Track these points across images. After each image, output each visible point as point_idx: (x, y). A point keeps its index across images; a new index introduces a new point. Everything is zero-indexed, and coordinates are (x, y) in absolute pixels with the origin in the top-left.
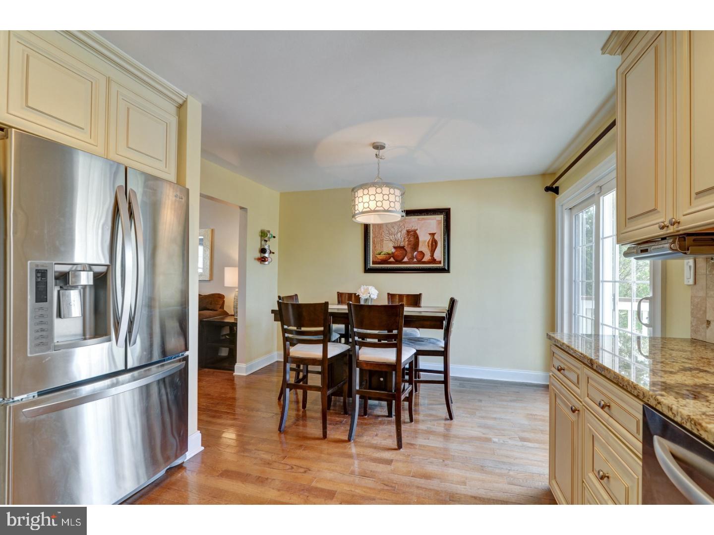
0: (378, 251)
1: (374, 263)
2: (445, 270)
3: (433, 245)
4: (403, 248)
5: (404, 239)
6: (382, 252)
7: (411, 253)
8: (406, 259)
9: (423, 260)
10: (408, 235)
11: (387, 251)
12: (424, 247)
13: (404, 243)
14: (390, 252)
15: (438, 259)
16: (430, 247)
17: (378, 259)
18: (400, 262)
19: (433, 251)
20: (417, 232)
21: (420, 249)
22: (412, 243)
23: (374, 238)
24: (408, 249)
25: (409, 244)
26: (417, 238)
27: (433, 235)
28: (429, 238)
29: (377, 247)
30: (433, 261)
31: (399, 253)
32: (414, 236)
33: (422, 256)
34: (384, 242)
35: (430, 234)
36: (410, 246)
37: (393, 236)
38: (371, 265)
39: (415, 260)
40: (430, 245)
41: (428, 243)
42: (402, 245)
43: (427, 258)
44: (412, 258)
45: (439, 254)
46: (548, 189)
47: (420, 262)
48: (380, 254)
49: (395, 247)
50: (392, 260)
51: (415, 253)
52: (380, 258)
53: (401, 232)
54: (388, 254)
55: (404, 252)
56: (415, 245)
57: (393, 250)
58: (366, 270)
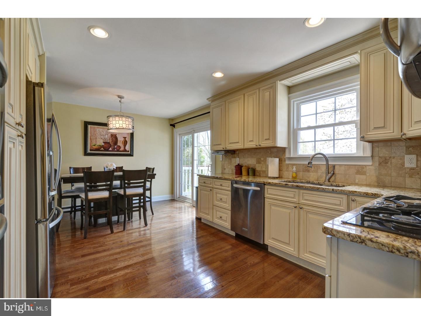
0: (94, 144)
1: (91, 150)
2: (131, 155)
3: (125, 143)
4: (109, 143)
5: (110, 139)
6: (96, 145)
7: (114, 146)
8: (110, 149)
9: (120, 150)
10: (112, 137)
11: (100, 144)
12: (120, 144)
13: (109, 140)
14: (101, 145)
15: (127, 150)
16: (124, 144)
17: (93, 148)
18: (108, 150)
19: (125, 146)
20: (117, 135)
21: (118, 144)
22: (114, 141)
23: (91, 136)
24: (112, 144)
25: (112, 142)
26: (116, 138)
27: (125, 138)
28: (123, 139)
29: (93, 141)
30: (125, 150)
31: (106, 146)
32: (115, 137)
33: (119, 148)
34: (97, 139)
35: (123, 137)
36: (113, 142)
37: (103, 136)
38: (89, 151)
39: (116, 150)
40: (124, 143)
41: (123, 142)
42: (108, 141)
43: (122, 149)
44: (114, 149)
45: (128, 147)
46: (171, 125)
47: (118, 151)
48: (95, 145)
49: (104, 142)
50: (102, 149)
51: (116, 146)
52: (95, 148)
53: (108, 134)
54: (100, 146)
55: (110, 145)
56: (116, 142)
57: (103, 144)
58: (86, 154)
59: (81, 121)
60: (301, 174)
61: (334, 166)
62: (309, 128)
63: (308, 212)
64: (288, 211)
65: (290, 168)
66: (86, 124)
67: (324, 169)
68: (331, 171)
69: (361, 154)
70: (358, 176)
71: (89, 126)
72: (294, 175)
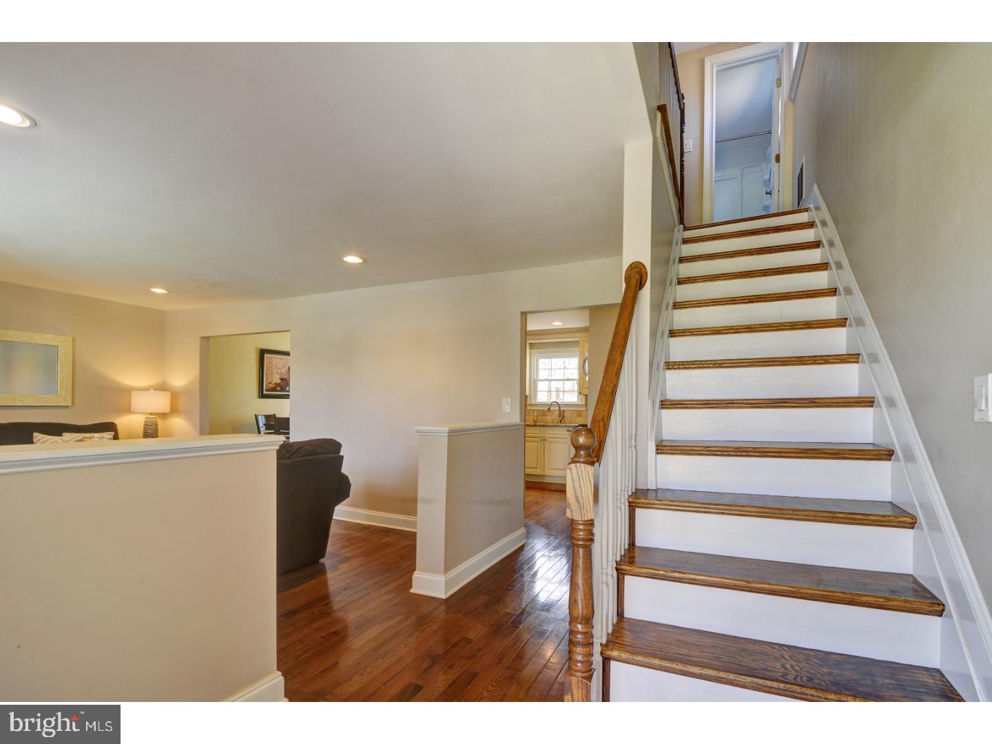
0: (270, 381)
1: (266, 390)
4: (285, 379)
5: (287, 373)
8: (287, 388)
11: (276, 382)
13: (286, 376)
17: (269, 387)
18: (284, 390)
23: (267, 370)
29: (269, 377)
31: (282, 383)
34: (274, 374)
37: (280, 370)
38: (264, 392)
48: (271, 383)
49: (280, 379)
50: (279, 388)
52: (271, 387)
53: (284, 367)
54: (276, 384)
55: (286, 383)
57: (280, 381)
58: (262, 396)
59: (256, 348)
60: (540, 418)
61: (564, 411)
62: (546, 380)
63: (550, 442)
64: (536, 444)
65: (531, 413)
66: (263, 353)
67: (557, 413)
68: (562, 414)
69: (579, 403)
70: (578, 418)
71: (266, 355)
72: (535, 419)
